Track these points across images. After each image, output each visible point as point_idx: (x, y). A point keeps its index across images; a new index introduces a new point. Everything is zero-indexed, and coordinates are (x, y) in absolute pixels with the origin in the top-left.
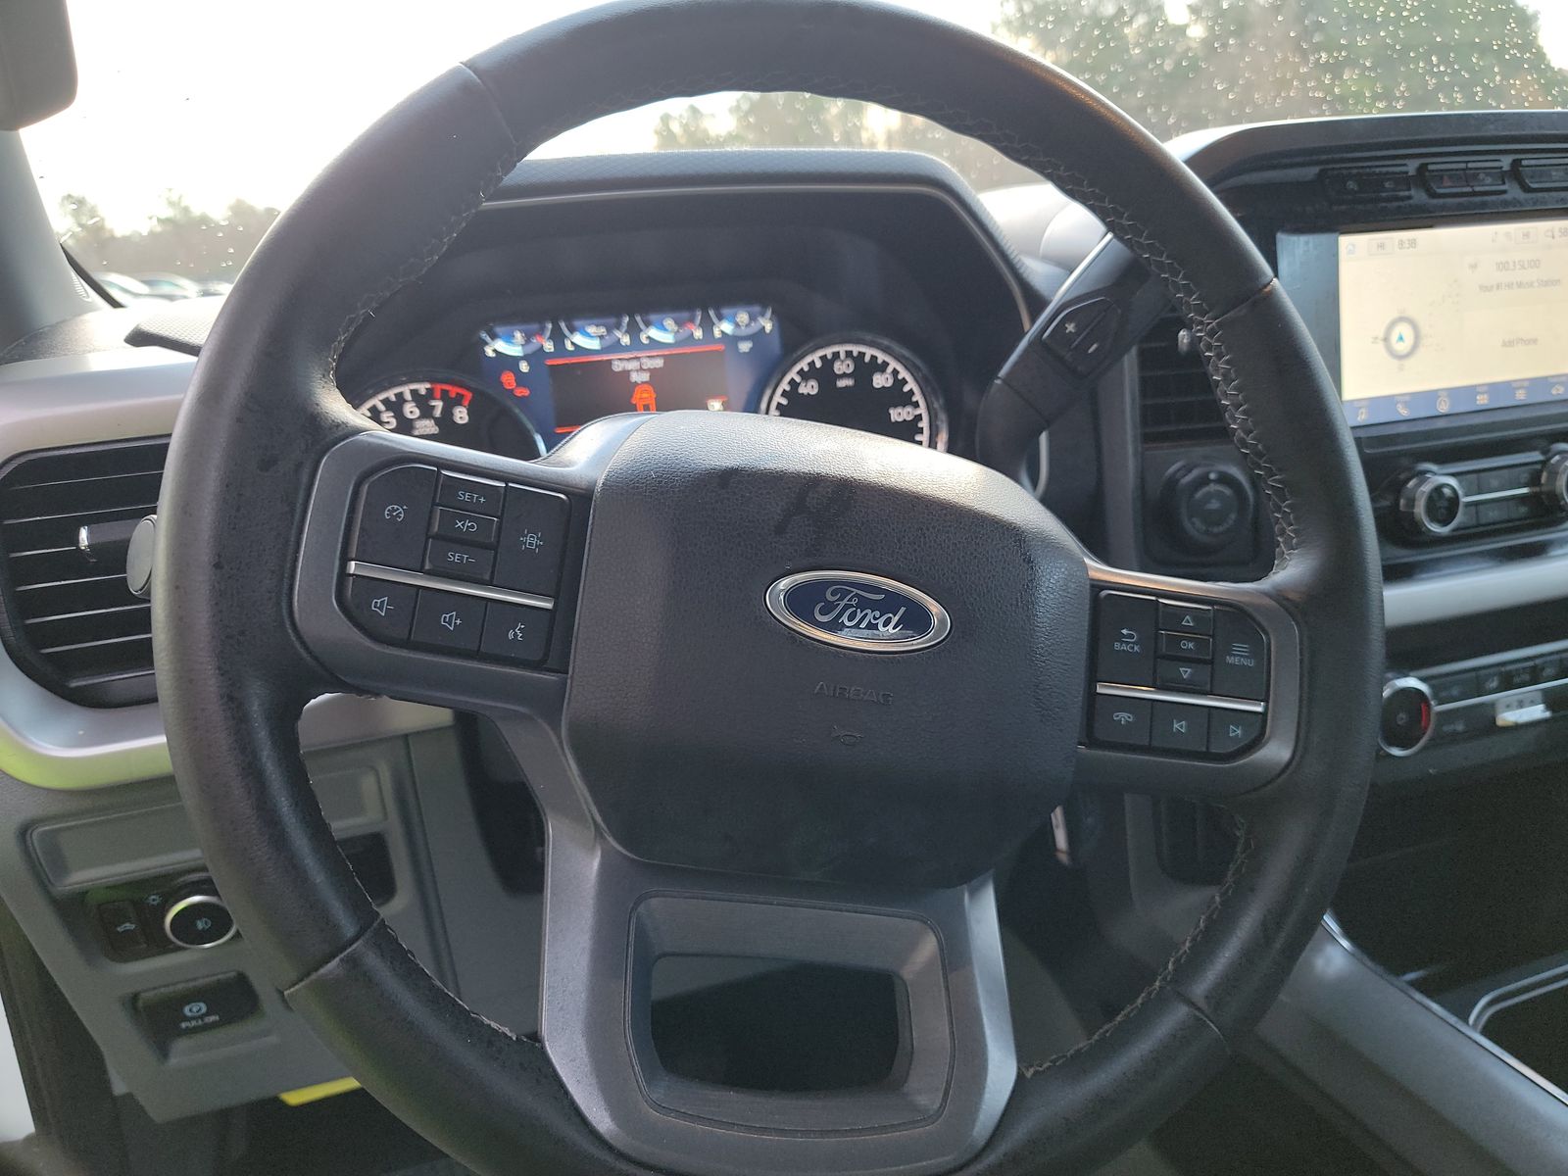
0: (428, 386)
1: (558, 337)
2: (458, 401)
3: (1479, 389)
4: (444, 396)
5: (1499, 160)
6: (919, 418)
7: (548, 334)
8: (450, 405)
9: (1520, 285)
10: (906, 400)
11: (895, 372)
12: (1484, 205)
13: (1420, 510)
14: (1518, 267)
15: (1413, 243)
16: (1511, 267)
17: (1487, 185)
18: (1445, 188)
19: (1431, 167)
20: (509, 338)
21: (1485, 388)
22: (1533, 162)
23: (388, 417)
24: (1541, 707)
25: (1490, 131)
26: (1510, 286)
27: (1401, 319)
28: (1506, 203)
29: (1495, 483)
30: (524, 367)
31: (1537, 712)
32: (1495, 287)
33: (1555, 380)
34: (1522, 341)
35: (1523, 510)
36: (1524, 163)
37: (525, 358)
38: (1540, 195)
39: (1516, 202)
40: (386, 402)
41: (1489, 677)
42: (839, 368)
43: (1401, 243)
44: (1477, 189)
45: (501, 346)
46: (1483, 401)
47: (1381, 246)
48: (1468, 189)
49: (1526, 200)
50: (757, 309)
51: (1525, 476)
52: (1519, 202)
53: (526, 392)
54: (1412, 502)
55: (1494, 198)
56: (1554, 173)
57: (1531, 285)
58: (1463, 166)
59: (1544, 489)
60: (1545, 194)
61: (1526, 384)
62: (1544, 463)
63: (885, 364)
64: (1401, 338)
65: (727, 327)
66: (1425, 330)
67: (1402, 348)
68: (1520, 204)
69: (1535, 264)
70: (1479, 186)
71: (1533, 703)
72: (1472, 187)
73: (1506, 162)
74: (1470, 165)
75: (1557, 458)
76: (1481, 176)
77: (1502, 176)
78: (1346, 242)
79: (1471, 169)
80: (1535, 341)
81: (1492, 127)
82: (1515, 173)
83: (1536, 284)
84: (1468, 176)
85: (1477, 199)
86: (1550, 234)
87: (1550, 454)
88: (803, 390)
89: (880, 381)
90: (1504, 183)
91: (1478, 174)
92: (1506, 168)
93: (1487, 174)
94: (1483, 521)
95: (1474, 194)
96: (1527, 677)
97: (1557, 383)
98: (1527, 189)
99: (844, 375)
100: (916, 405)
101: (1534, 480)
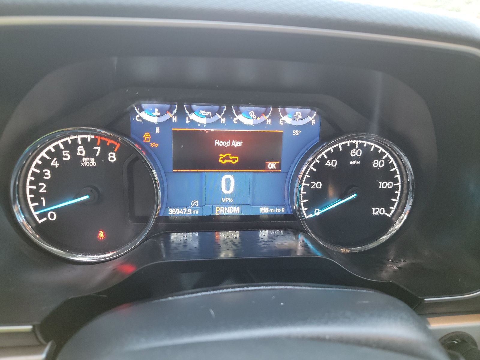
0: (93, 137)
1: (181, 114)
2: (111, 148)
4: (103, 144)
6: (396, 188)
7: (175, 111)
8: (106, 150)
10: (391, 177)
11: (388, 159)
20: (151, 113)
23: (65, 153)
30: (157, 130)
37: (160, 124)
40: (65, 144)
42: (353, 153)
45: (145, 116)
50: (308, 110)
53: (156, 145)
63: (383, 154)
65: (288, 120)
88: (328, 163)
89: (377, 164)
99: (356, 158)
100: (396, 181)
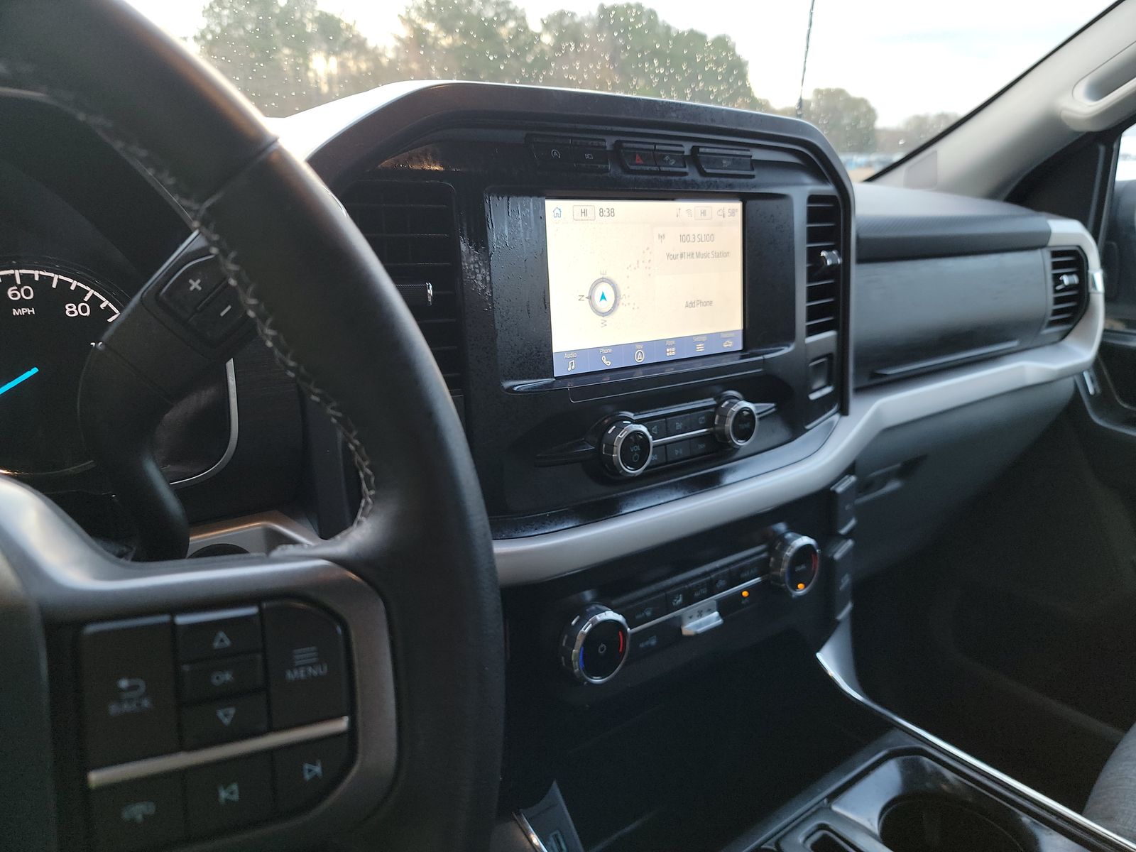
3: (668, 343)
5: (681, 146)
9: (699, 255)
11: (95, 301)
12: (669, 183)
13: (617, 455)
14: (697, 239)
15: (611, 212)
16: (692, 239)
17: (671, 166)
18: (637, 165)
19: (625, 145)
21: (673, 342)
22: (708, 150)
24: (716, 614)
25: (673, 118)
26: (691, 255)
27: (603, 280)
28: (686, 183)
29: (679, 426)
31: (713, 619)
32: (679, 256)
33: (725, 336)
34: (700, 302)
35: (702, 446)
36: (701, 150)
38: (713, 179)
39: (693, 184)
41: (673, 597)
43: (601, 211)
44: (663, 169)
46: (671, 354)
47: (584, 212)
48: (655, 168)
49: (702, 183)
51: (702, 420)
52: (698, 185)
54: (611, 447)
55: (677, 178)
56: (724, 162)
57: (706, 255)
58: (652, 147)
59: (717, 428)
60: (718, 180)
61: (704, 339)
62: (717, 407)
63: (81, 292)
64: (603, 297)
66: (622, 292)
67: (605, 306)
68: (698, 186)
69: (710, 238)
70: (664, 166)
71: (710, 611)
72: (659, 167)
73: (687, 148)
74: (657, 147)
75: (726, 403)
76: (667, 158)
77: (684, 160)
78: (551, 205)
79: (659, 151)
80: (710, 303)
81: (674, 115)
82: (694, 159)
83: (711, 255)
84: (657, 157)
85: (663, 178)
86: (721, 213)
87: (722, 400)
89: (74, 310)
90: (685, 167)
91: (664, 156)
92: (687, 153)
93: (672, 157)
94: (670, 459)
95: (660, 173)
96: (704, 591)
97: (727, 339)
98: (703, 173)
99: (22, 303)
101: (709, 423)
